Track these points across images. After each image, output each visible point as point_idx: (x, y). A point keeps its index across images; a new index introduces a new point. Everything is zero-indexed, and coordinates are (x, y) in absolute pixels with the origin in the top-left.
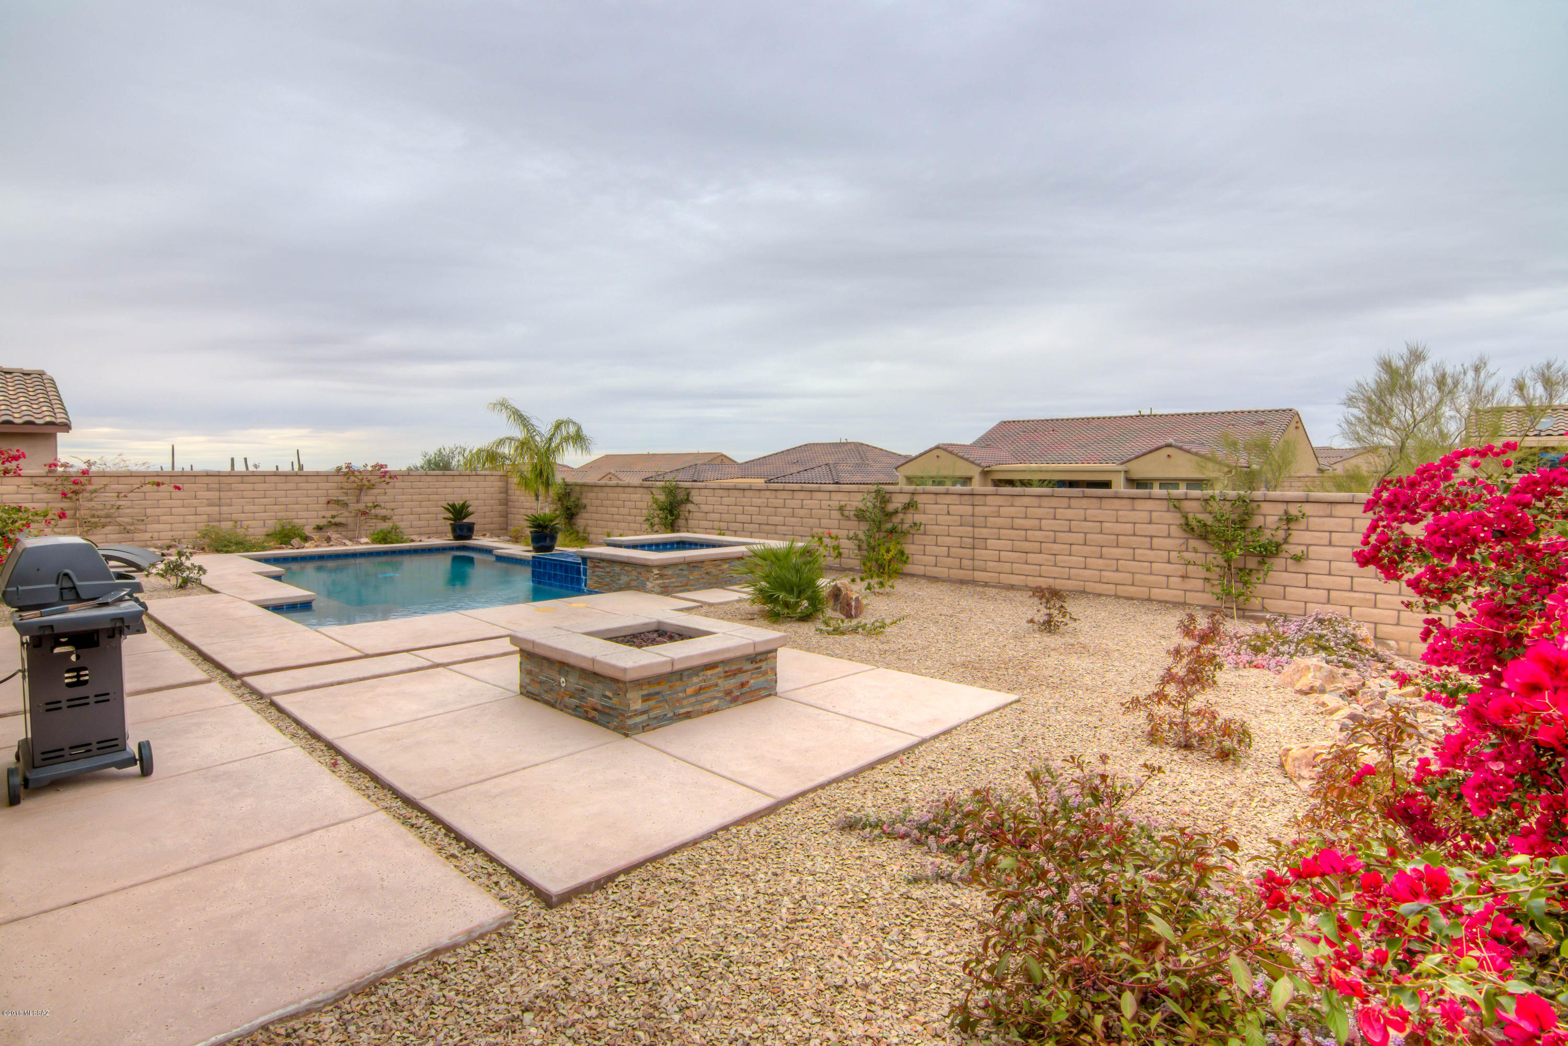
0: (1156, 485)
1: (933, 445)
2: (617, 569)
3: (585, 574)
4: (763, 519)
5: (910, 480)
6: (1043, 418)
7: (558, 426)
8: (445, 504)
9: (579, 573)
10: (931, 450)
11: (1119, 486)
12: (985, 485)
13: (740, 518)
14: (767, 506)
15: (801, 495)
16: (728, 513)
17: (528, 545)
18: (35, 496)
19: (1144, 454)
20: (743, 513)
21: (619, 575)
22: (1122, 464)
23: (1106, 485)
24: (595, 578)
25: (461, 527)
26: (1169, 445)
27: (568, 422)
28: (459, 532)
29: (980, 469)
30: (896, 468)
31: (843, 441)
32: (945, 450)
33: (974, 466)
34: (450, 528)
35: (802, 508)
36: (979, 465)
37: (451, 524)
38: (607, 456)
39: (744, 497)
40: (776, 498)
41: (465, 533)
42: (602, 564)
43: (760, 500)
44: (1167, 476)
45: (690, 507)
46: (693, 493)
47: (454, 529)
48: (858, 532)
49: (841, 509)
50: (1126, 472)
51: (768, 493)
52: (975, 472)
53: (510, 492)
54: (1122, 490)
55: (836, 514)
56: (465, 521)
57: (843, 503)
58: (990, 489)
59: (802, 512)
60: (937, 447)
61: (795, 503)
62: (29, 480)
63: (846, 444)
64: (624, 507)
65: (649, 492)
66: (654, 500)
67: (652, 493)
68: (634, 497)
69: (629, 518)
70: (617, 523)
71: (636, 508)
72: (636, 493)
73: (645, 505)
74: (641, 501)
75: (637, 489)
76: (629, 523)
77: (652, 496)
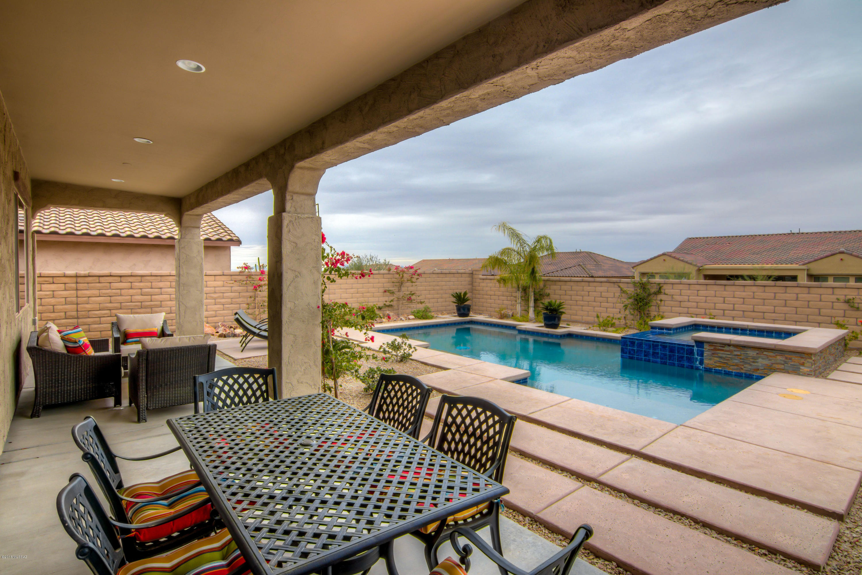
0: (831, 279)
1: (661, 253)
5: (643, 274)
6: (718, 236)
7: (539, 241)
8: (451, 292)
10: (659, 256)
11: (803, 280)
12: (698, 278)
17: (540, 322)
18: (233, 288)
19: (821, 258)
22: (803, 265)
23: (794, 278)
25: (464, 308)
26: (842, 253)
27: (545, 237)
28: (462, 311)
29: (697, 268)
30: (633, 268)
31: (578, 250)
32: (670, 256)
33: (691, 266)
34: (455, 308)
36: (695, 265)
37: (456, 306)
38: (424, 261)
41: (466, 312)
44: (840, 272)
45: (661, 297)
47: (459, 309)
50: (807, 270)
52: (693, 270)
53: (475, 284)
54: (806, 282)
56: (466, 303)
58: (703, 281)
60: (664, 254)
62: (229, 277)
63: (581, 252)
64: (589, 296)
65: (616, 286)
66: (623, 291)
67: (619, 287)
68: (599, 289)
69: (594, 303)
70: (581, 307)
71: (601, 297)
72: (601, 287)
73: (612, 295)
74: (607, 292)
75: (603, 284)
76: (594, 307)
77: (619, 289)
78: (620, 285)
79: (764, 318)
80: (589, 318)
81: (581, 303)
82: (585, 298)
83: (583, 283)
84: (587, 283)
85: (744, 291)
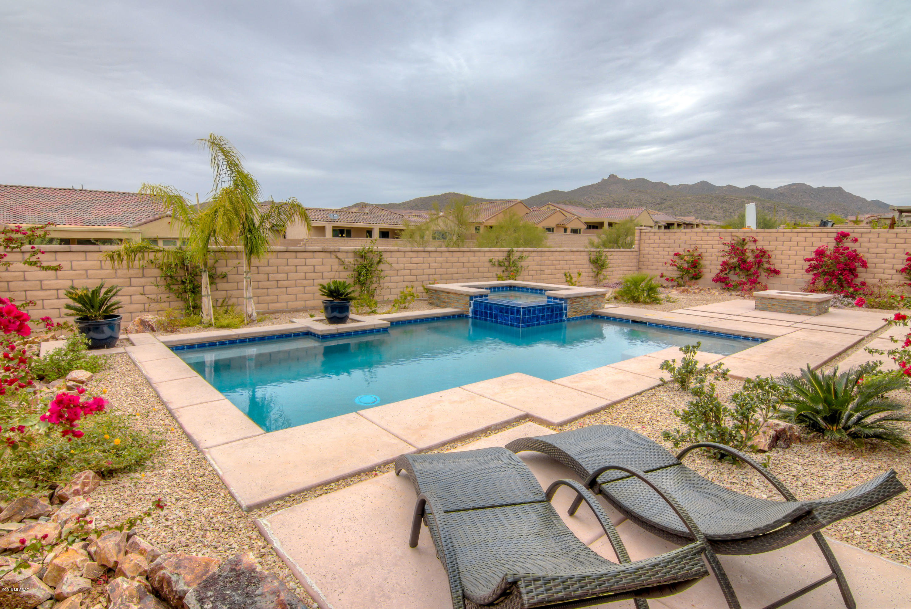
2: (586, 300)
3: (566, 309)
4: (443, 271)
9: (561, 309)
13: (427, 271)
14: (447, 262)
15: (469, 254)
16: (417, 269)
20: (429, 268)
21: (587, 304)
24: (573, 310)
35: (469, 262)
39: (430, 257)
40: (453, 257)
42: (578, 300)
43: (441, 259)
45: (381, 266)
46: (385, 255)
48: (498, 273)
49: (490, 261)
51: (447, 254)
55: (488, 264)
57: (491, 258)
59: (468, 265)
61: (465, 259)
64: (296, 272)
65: (333, 256)
66: (342, 263)
67: (337, 257)
68: (309, 261)
69: (305, 282)
70: (285, 289)
71: (314, 272)
72: (314, 258)
73: (328, 268)
74: (323, 265)
75: (316, 254)
76: (305, 287)
77: (337, 260)
78: (340, 255)
79: (452, 279)
80: (298, 303)
81: (286, 283)
82: (292, 276)
83: (287, 255)
84: (294, 254)
85: (441, 257)
